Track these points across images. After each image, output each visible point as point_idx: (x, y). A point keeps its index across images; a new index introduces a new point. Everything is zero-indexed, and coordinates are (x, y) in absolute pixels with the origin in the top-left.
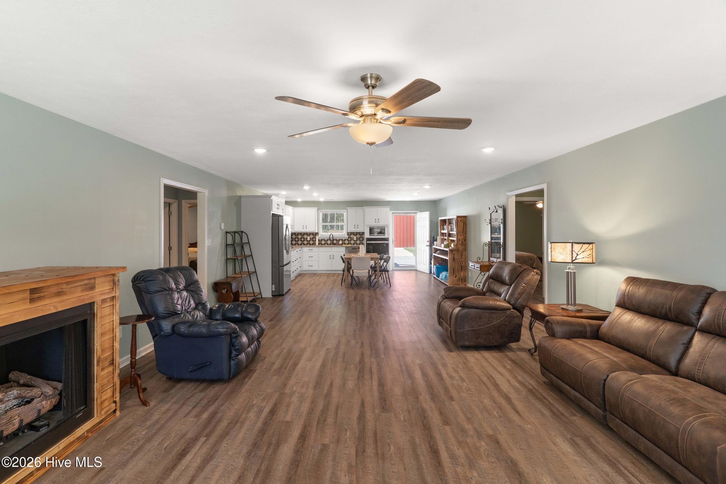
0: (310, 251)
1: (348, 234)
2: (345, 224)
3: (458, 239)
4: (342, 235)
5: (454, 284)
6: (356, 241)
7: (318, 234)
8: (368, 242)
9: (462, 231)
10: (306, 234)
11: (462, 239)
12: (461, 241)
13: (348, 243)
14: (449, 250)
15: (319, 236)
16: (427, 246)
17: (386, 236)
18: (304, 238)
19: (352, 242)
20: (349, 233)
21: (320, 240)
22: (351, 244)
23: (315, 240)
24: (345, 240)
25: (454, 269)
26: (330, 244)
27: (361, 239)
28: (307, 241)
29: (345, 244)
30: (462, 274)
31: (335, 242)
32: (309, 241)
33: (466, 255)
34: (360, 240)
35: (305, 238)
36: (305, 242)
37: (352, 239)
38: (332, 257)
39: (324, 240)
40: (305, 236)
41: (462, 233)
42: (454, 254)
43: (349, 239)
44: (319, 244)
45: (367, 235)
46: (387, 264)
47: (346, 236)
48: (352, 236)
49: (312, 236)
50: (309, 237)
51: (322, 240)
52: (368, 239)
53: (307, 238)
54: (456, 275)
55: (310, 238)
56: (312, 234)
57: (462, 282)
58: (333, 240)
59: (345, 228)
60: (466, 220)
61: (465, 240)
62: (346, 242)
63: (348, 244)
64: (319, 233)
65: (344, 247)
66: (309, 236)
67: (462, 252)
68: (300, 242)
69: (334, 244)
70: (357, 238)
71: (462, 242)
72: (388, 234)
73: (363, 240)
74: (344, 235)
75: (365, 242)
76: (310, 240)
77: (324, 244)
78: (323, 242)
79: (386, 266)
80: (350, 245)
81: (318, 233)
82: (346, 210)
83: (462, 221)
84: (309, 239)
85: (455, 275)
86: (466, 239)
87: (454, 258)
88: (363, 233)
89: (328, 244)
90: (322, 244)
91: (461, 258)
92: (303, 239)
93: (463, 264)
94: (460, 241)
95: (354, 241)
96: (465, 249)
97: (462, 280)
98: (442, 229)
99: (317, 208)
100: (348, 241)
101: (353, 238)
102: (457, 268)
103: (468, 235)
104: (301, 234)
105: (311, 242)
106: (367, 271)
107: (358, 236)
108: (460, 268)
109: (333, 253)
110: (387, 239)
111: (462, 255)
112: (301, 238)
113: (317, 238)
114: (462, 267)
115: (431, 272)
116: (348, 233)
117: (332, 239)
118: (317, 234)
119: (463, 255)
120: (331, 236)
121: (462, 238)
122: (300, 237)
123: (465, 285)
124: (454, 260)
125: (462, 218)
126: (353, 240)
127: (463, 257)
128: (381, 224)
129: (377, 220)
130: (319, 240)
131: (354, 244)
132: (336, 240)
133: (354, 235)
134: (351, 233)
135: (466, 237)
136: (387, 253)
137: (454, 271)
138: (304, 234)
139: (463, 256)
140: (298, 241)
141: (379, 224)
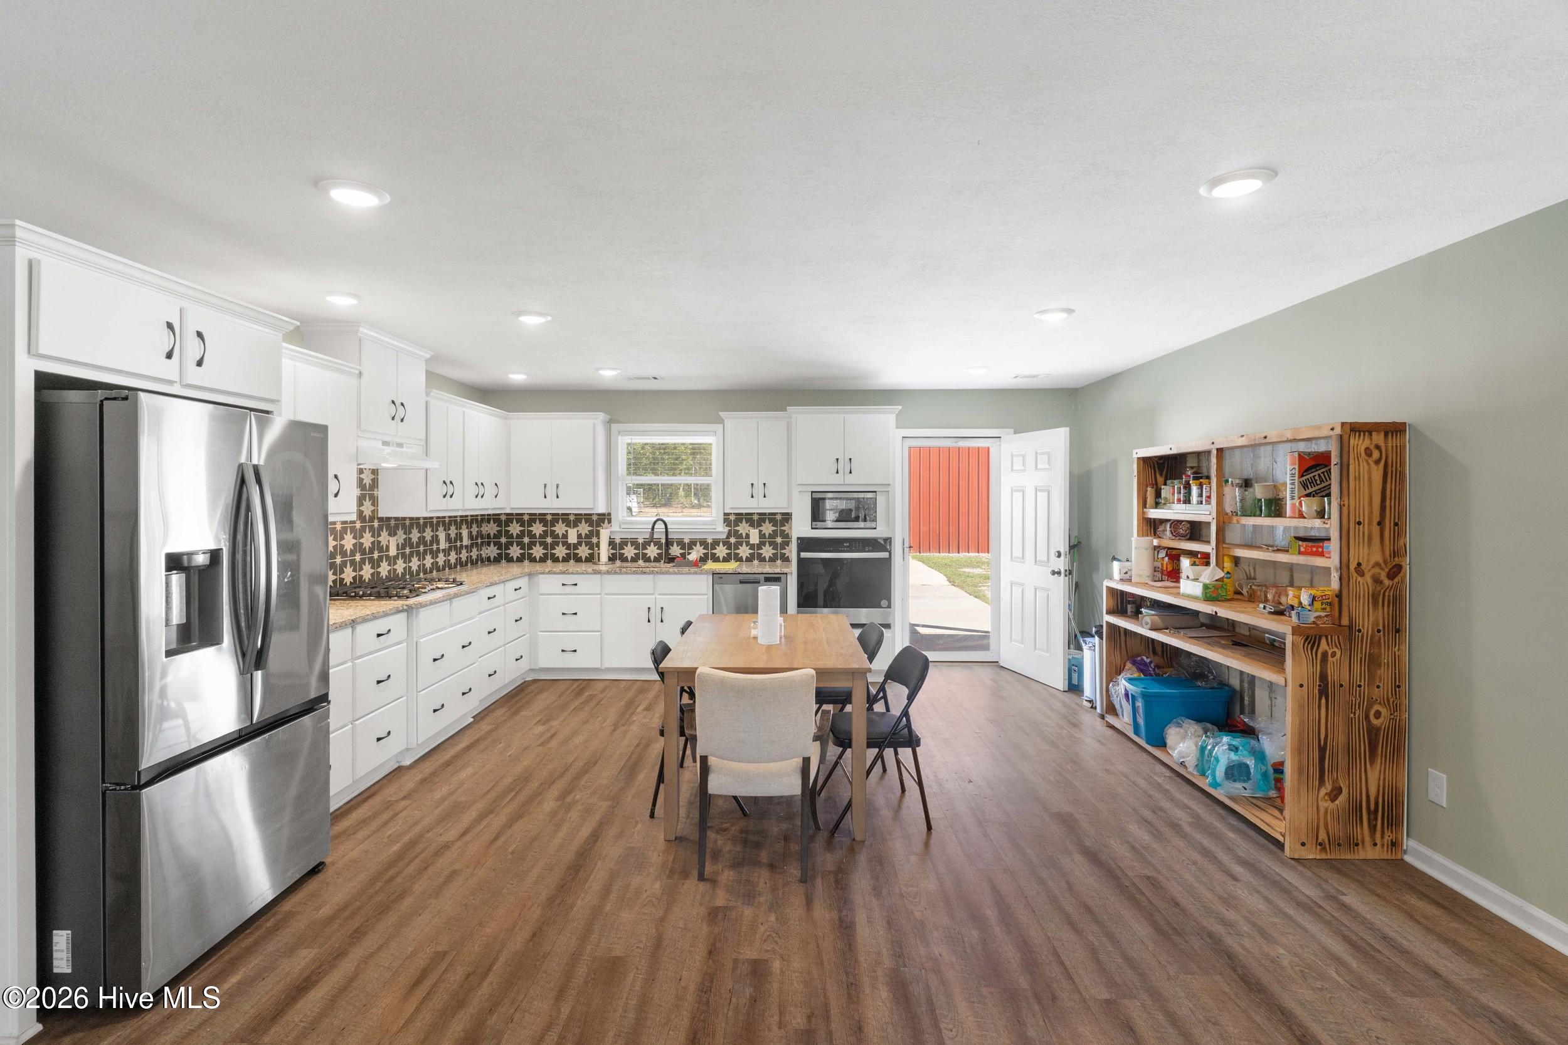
0: (569, 589)
1: (727, 521)
2: (713, 480)
3: (1353, 566)
4: (705, 523)
5: (1322, 835)
6: (761, 545)
7: (610, 521)
8: (803, 555)
9: (1376, 518)
10: (565, 518)
11: (1377, 564)
12: (1368, 578)
13: (729, 555)
14: (1296, 631)
15: (615, 527)
16: (1054, 573)
17: (879, 532)
18: (554, 535)
19: (744, 551)
20: (732, 518)
21: (618, 541)
22: (739, 559)
23: (598, 545)
24: (716, 543)
25: (1322, 750)
26: (657, 560)
27: (779, 540)
28: (568, 546)
29: (716, 559)
30: (1374, 778)
31: (675, 550)
32: (576, 547)
33: (1396, 661)
34: (774, 545)
35: (557, 536)
36: (560, 551)
37: (741, 539)
38: (655, 615)
39: (634, 543)
40: (560, 529)
41: (1376, 530)
42: (1325, 655)
43: (733, 540)
44: (612, 559)
45: (801, 527)
46: (911, 698)
47: (721, 530)
48: (743, 528)
49: (584, 528)
50: (575, 530)
51: (624, 543)
52: (806, 544)
53: (565, 536)
54: (1335, 781)
55: (579, 536)
56: (588, 518)
57: (1373, 829)
58: (669, 543)
59: (715, 494)
60: (1403, 447)
61: (1395, 571)
62: (721, 551)
63: (726, 559)
64: (612, 516)
65: (706, 572)
66: (575, 526)
67: (1374, 642)
68: (538, 551)
69: (671, 560)
70: (762, 535)
71: (1377, 580)
72: (890, 522)
73: (786, 543)
74: (713, 523)
75: (792, 551)
76: (580, 544)
77: (635, 559)
78: (629, 551)
79: (905, 713)
80: (732, 566)
81: (609, 514)
82: (722, 425)
83: (1376, 454)
84: (572, 538)
85: (1328, 787)
86: (1399, 568)
87: (1323, 677)
88: (787, 517)
89: (647, 560)
90: (624, 559)
91: (1371, 677)
92: (549, 540)
93: (1378, 715)
94: (1361, 574)
95: (752, 547)
96: (1396, 628)
97: (1373, 814)
98: (1150, 499)
99: (601, 416)
100: (729, 548)
101: (748, 536)
102: (1341, 738)
103: (1410, 539)
104: (542, 518)
105: (583, 551)
106: (798, 762)
107: (768, 528)
108: (1364, 747)
109: (662, 601)
110: (883, 544)
111: (1373, 661)
112: (544, 535)
113: (605, 534)
114: (1373, 734)
115: (1075, 688)
116: (725, 514)
117: (663, 541)
118: (604, 518)
119: (1384, 660)
120: (660, 526)
121: (1377, 557)
122: (538, 529)
123: (1394, 844)
124: (1324, 691)
125: (1378, 438)
126: (748, 544)
127: (1384, 674)
128: (859, 480)
129: (844, 464)
130: (612, 543)
131: (750, 559)
132: (681, 543)
133: (752, 525)
134: (740, 517)
135: (1397, 552)
136: (884, 603)
137: (1322, 759)
138: (557, 518)
139: (1381, 672)
140: (531, 545)
141: (850, 479)
